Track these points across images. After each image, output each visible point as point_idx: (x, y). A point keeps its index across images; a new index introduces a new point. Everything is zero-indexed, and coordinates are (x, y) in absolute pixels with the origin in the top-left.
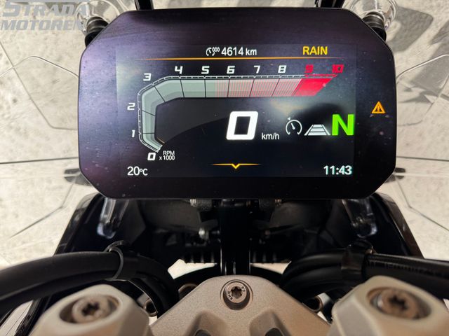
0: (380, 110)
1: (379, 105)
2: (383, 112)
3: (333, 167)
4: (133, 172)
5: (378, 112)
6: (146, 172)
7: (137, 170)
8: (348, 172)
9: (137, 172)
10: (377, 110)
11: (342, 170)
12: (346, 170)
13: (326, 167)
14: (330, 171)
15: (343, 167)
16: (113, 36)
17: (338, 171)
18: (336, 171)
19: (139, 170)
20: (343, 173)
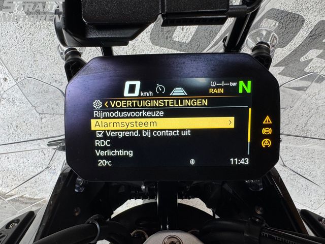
0: (269, 121)
1: (268, 118)
2: (271, 123)
3: (236, 159)
4: (102, 164)
5: (267, 123)
6: (110, 163)
7: (104, 162)
8: (246, 162)
9: (104, 164)
10: (266, 122)
11: (242, 162)
12: (245, 161)
13: (232, 159)
14: (234, 162)
15: (243, 159)
16: (87, 74)
17: (239, 162)
18: (238, 162)
19: (106, 162)
20: (243, 163)
